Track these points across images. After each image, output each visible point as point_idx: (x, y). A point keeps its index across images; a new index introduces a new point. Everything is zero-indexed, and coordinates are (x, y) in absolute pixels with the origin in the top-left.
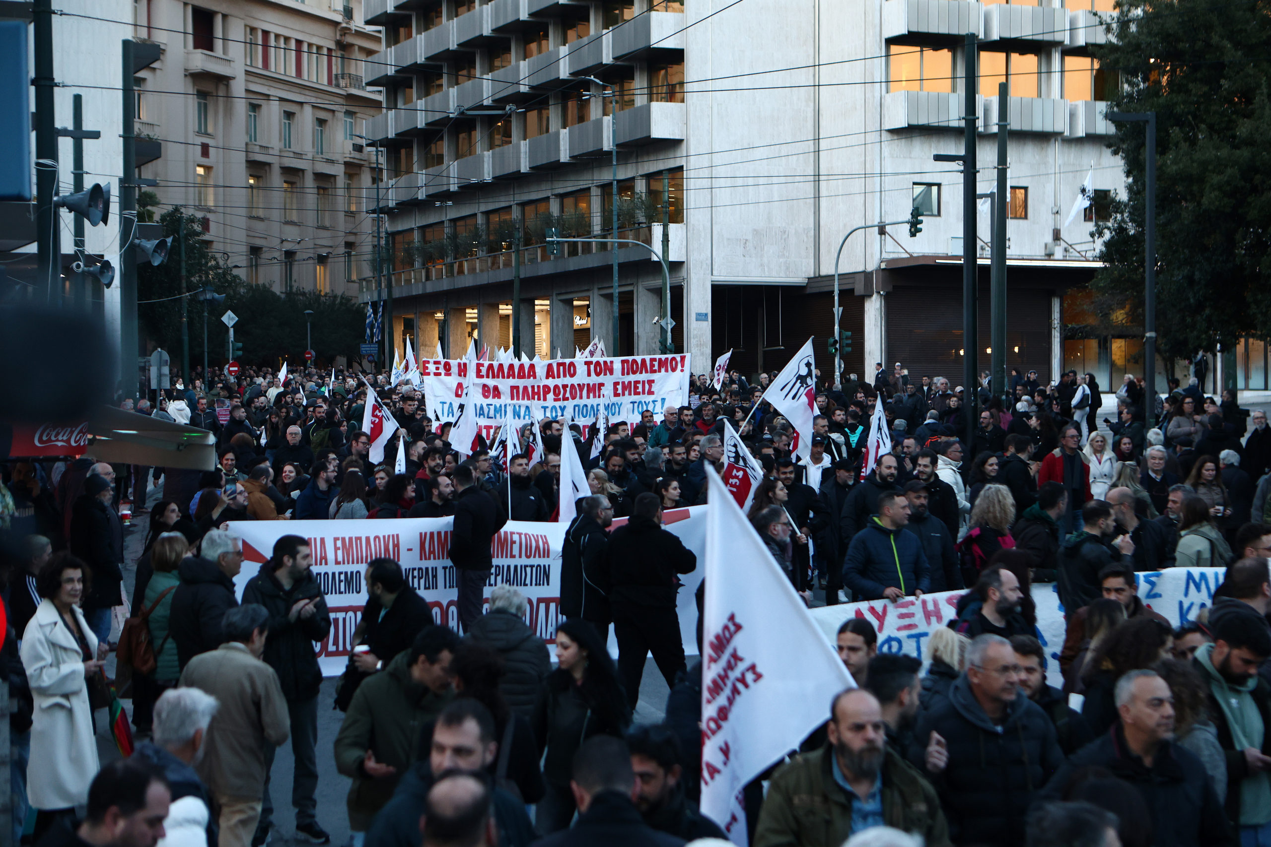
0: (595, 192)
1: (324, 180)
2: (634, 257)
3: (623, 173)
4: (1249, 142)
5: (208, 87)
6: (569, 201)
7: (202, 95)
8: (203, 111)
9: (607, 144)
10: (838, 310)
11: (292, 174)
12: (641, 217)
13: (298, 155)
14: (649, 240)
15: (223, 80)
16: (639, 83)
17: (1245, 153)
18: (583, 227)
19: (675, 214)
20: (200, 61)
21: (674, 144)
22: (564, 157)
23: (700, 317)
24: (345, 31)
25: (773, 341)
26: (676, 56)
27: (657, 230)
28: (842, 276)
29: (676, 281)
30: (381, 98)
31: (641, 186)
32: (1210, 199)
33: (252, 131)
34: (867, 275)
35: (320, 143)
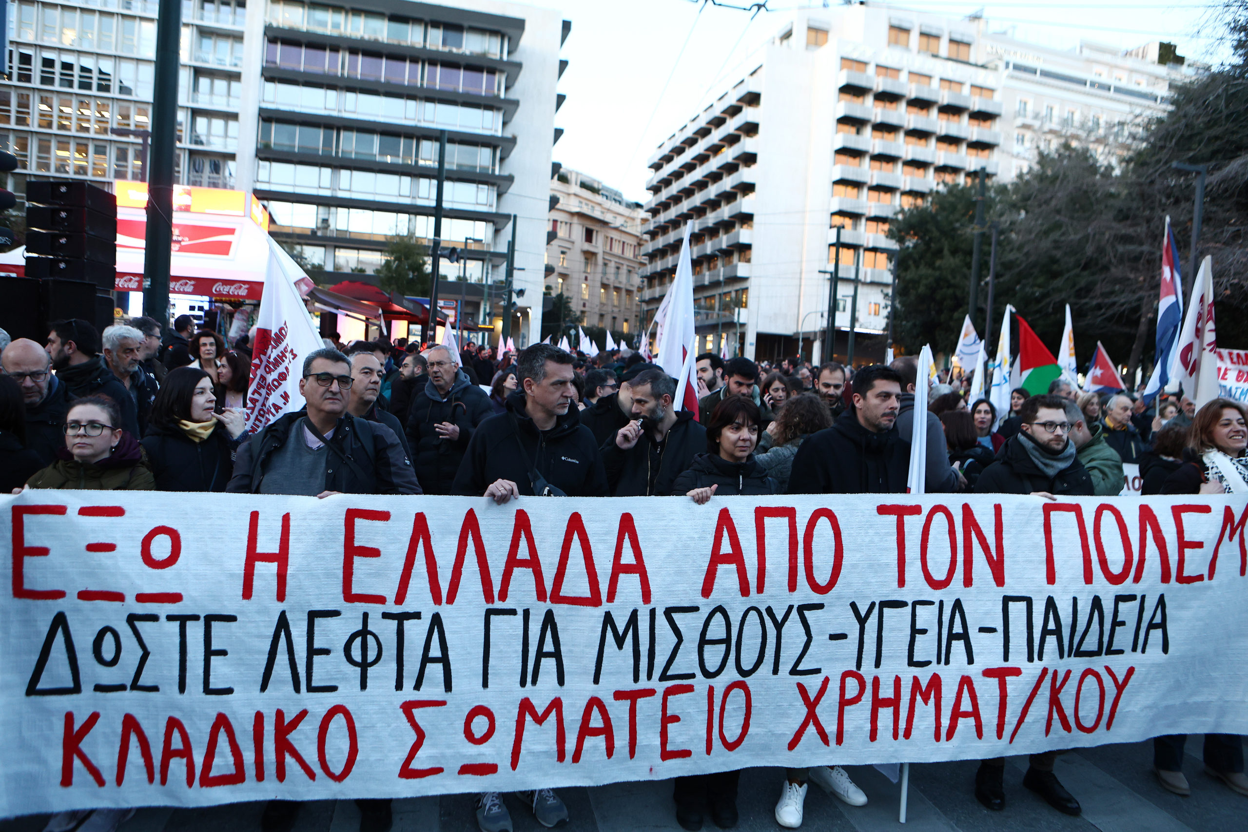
0: (717, 298)
1: (629, 292)
2: (728, 320)
3: (726, 290)
4: (939, 268)
5: (589, 256)
6: (708, 300)
7: (586, 259)
8: (587, 264)
9: (721, 278)
10: (801, 344)
11: (617, 289)
12: (732, 306)
13: (620, 282)
14: (733, 315)
15: (594, 254)
16: (736, 257)
17: (937, 273)
18: (712, 308)
19: (745, 305)
20: (587, 246)
21: (745, 279)
22: (707, 283)
23: (751, 344)
24: (641, 239)
25: (779, 355)
26: (748, 247)
27: (737, 310)
28: (803, 333)
29: (742, 330)
30: (647, 262)
31: (733, 294)
32: (922, 289)
33: (604, 273)
34: (815, 333)
35: (628, 280)
